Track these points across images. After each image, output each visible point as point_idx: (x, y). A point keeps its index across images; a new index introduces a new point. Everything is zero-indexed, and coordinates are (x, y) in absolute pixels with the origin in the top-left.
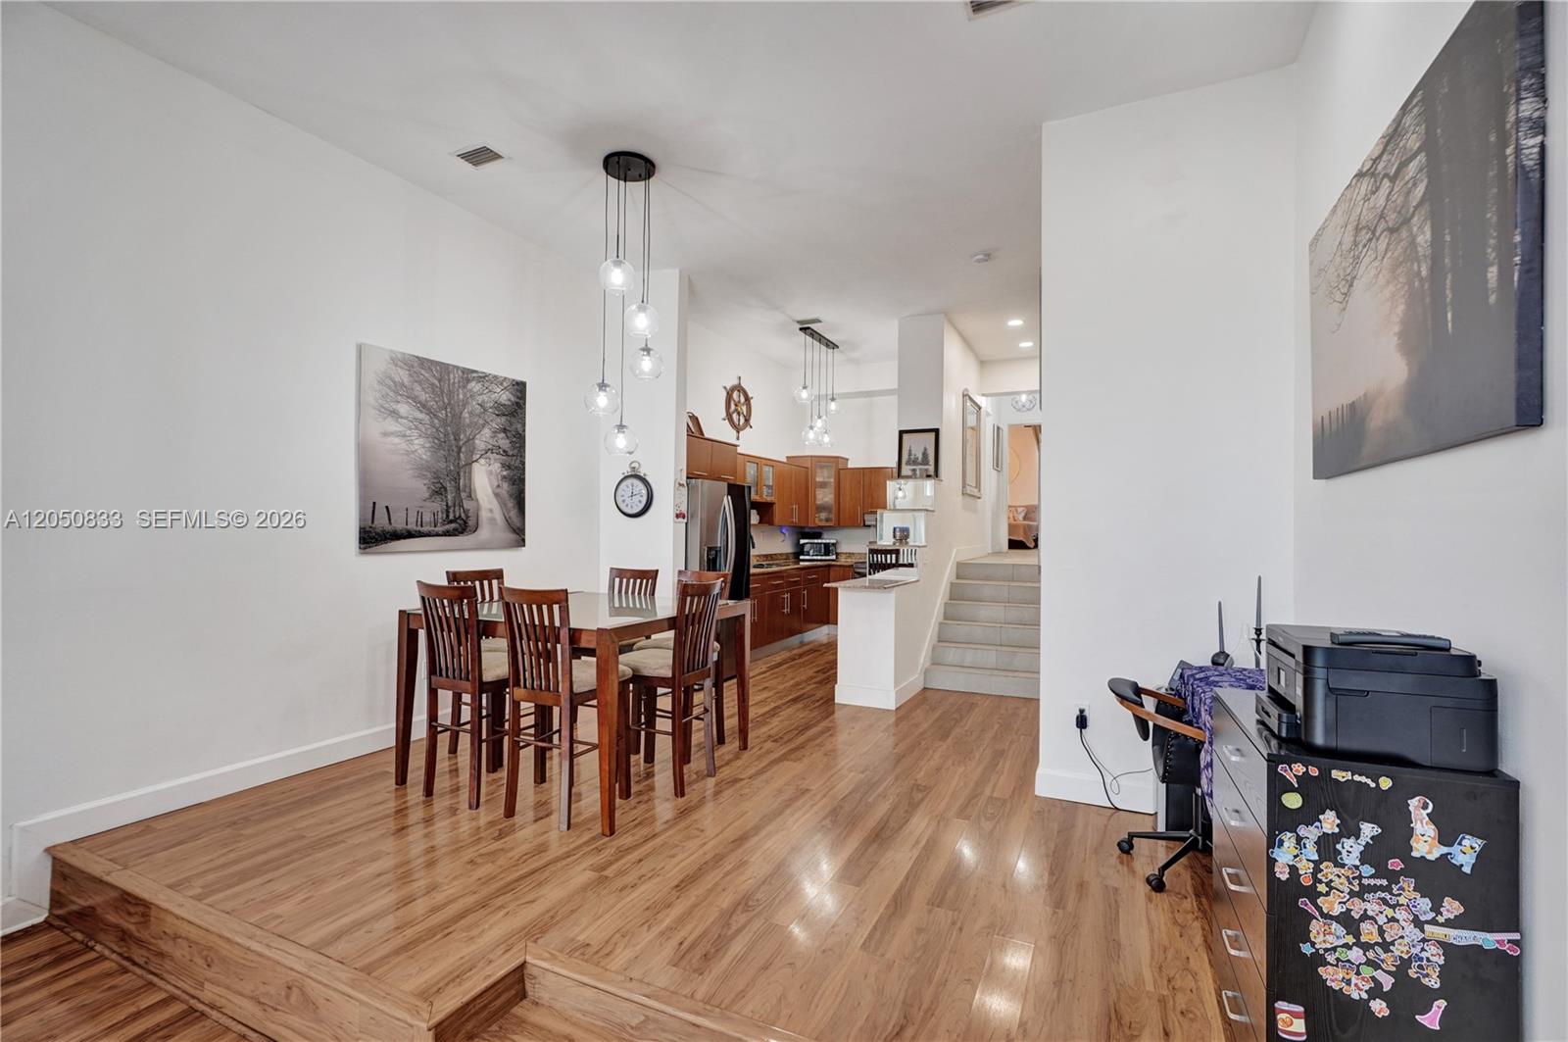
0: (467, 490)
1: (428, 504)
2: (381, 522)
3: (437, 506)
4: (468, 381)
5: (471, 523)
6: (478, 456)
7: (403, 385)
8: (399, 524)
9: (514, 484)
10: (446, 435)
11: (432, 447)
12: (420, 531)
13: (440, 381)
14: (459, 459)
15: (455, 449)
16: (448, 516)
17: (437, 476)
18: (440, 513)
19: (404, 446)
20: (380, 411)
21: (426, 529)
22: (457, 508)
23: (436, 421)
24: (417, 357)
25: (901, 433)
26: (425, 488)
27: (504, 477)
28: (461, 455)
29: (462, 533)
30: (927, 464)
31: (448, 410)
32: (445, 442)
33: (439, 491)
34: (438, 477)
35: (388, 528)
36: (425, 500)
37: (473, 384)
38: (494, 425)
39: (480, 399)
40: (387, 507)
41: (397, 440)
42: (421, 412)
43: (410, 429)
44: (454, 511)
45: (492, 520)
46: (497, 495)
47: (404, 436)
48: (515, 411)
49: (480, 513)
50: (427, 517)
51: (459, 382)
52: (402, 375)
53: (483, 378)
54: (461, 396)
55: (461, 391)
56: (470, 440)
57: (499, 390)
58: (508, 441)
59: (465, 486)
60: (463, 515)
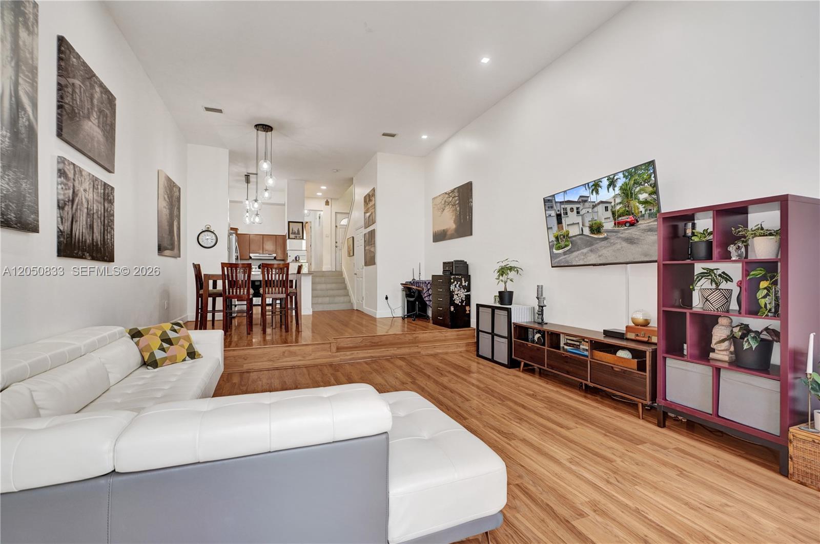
0: (173, 232)
2: (161, 242)
6: (175, 218)
8: (164, 242)
9: (179, 230)
10: (171, 208)
11: (169, 213)
14: (172, 218)
15: (172, 214)
16: (171, 242)
19: (165, 212)
22: (172, 239)
23: (170, 203)
25: (289, 222)
27: (178, 227)
30: (299, 234)
31: (171, 198)
32: (171, 211)
38: (176, 206)
39: (175, 194)
40: (161, 237)
42: (168, 198)
43: (167, 205)
45: (176, 245)
47: (166, 208)
48: (179, 200)
49: (175, 242)
51: (172, 187)
52: (166, 183)
53: (175, 185)
55: (173, 191)
58: (178, 213)
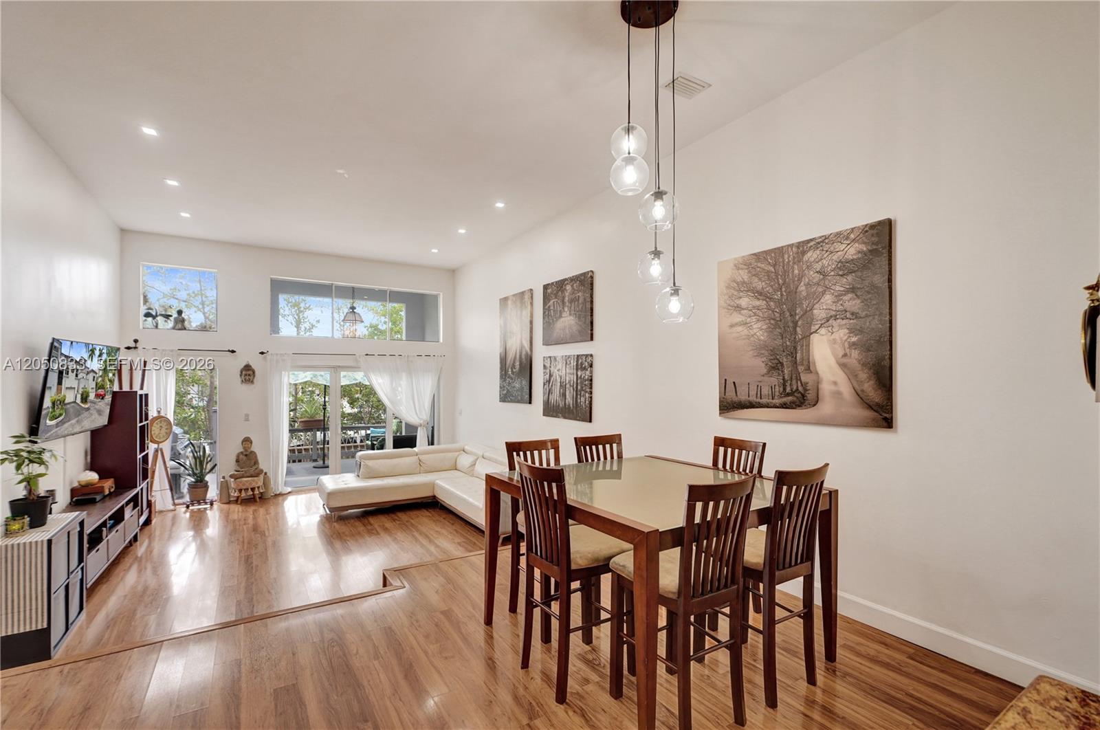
0: (805, 363)
1: (766, 378)
2: (731, 394)
3: (775, 380)
4: (804, 253)
5: (810, 396)
6: (817, 327)
7: (744, 282)
8: (743, 397)
9: (869, 350)
10: (782, 313)
11: (769, 327)
12: (759, 403)
13: (774, 266)
14: (796, 333)
15: (791, 324)
16: (785, 389)
17: (773, 352)
18: (777, 387)
19: (746, 332)
20: (729, 309)
21: (764, 401)
22: (794, 382)
23: (772, 303)
24: (753, 254)
26: (763, 365)
27: (853, 345)
28: (798, 329)
29: (799, 406)
31: (783, 289)
32: (781, 321)
33: (776, 367)
34: (775, 354)
35: (735, 399)
36: (763, 376)
37: (809, 254)
38: (838, 288)
39: (818, 267)
40: (734, 383)
41: (740, 328)
42: (759, 299)
43: (750, 317)
44: (791, 385)
45: (837, 394)
46: (843, 366)
47: (746, 323)
48: (870, 261)
49: (820, 387)
50: (766, 391)
51: (794, 258)
52: (744, 275)
53: (821, 243)
54: (796, 272)
55: (796, 267)
56: (808, 312)
57: (844, 246)
58: (859, 301)
59: (803, 359)
60: (800, 389)
